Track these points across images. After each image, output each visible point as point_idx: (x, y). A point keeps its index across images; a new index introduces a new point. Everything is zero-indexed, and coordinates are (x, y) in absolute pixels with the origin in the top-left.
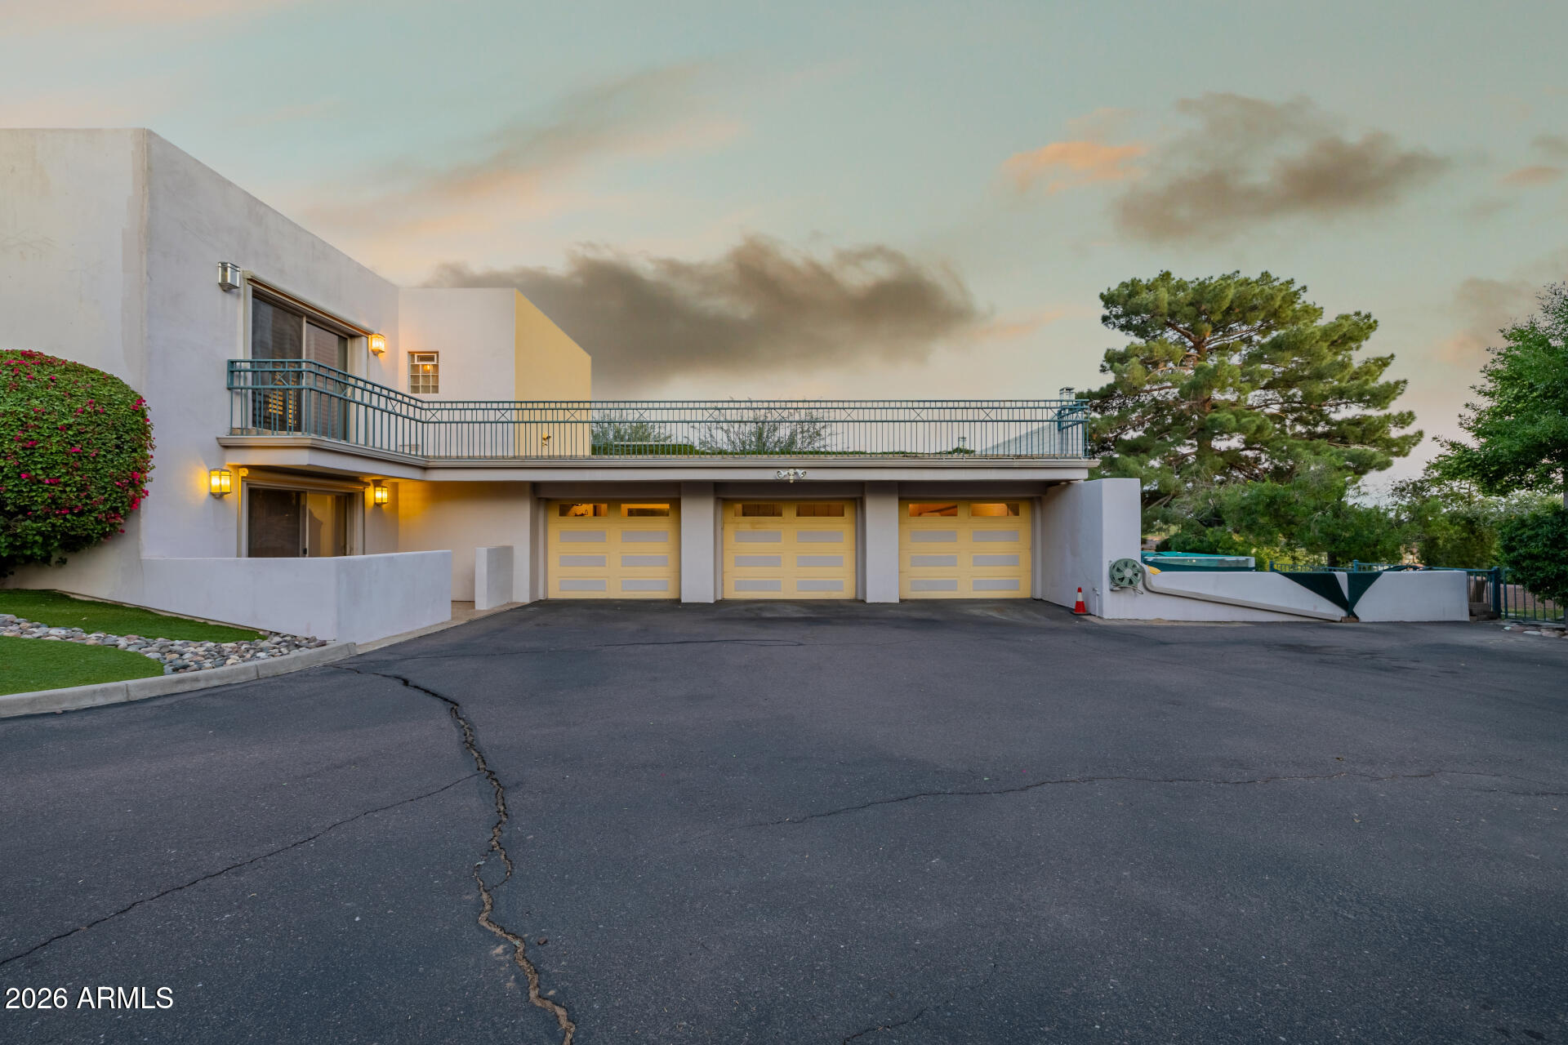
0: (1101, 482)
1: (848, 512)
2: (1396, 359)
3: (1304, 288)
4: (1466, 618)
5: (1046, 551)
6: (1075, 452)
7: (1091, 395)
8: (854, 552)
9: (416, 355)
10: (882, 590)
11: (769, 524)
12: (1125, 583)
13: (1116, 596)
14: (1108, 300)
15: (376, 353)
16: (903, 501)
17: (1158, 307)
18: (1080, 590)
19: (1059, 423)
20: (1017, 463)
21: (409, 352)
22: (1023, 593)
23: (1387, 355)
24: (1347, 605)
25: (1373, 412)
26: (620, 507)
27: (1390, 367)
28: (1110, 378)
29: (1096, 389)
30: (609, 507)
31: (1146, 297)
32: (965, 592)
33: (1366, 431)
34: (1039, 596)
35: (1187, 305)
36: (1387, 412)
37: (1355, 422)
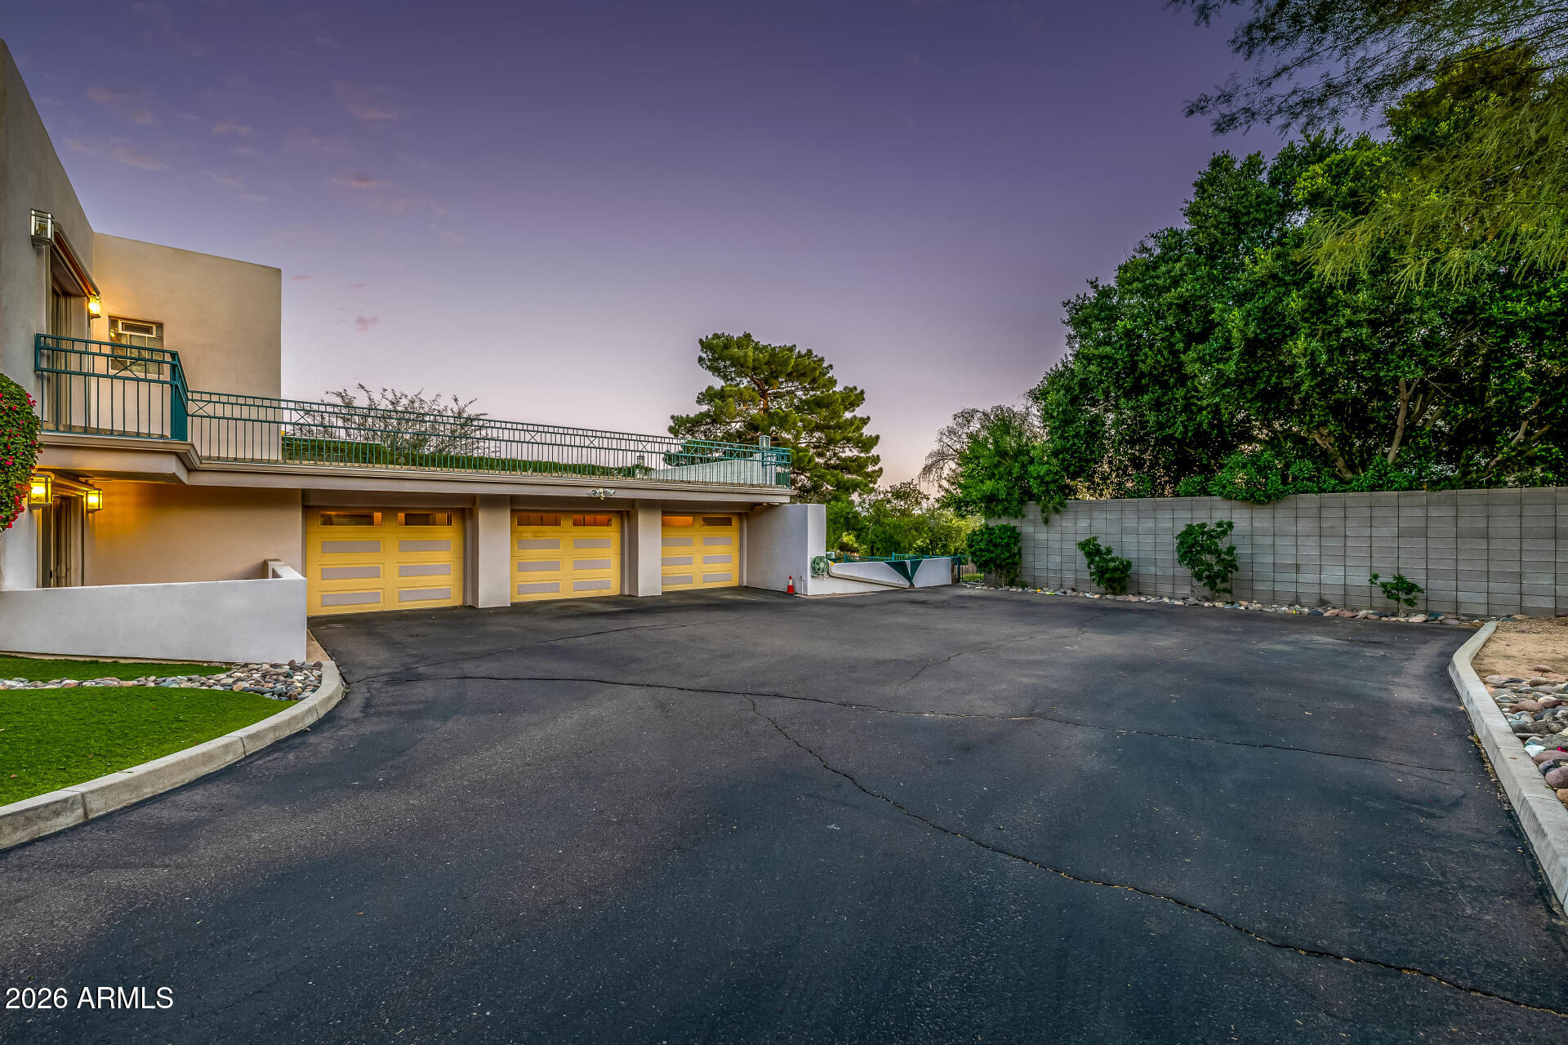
1: (615, 524)
3: (831, 366)
4: (950, 583)
5: (751, 550)
6: (768, 483)
8: (619, 556)
9: (120, 322)
10: (649, 584)
11: (548, 532)
12: (820, 572)
13: (816, 581)
14: (705, 345)
15: (92, 316)
16: (665, 513)
17: (746, 362)
18: (790, 578)
19: (763, 463)
21: (109, 317)
22: (734, 582)
24: (910, 579)
25: (863, 455)
26: (397, 516)
28: (704, 408)
29: (692, 415)
30: (383, 516)
31: (735, 351)
32: (698, 584)
33: (857, 466)
34: (745, 584)
35: (765, 364)
36: (869, 455)
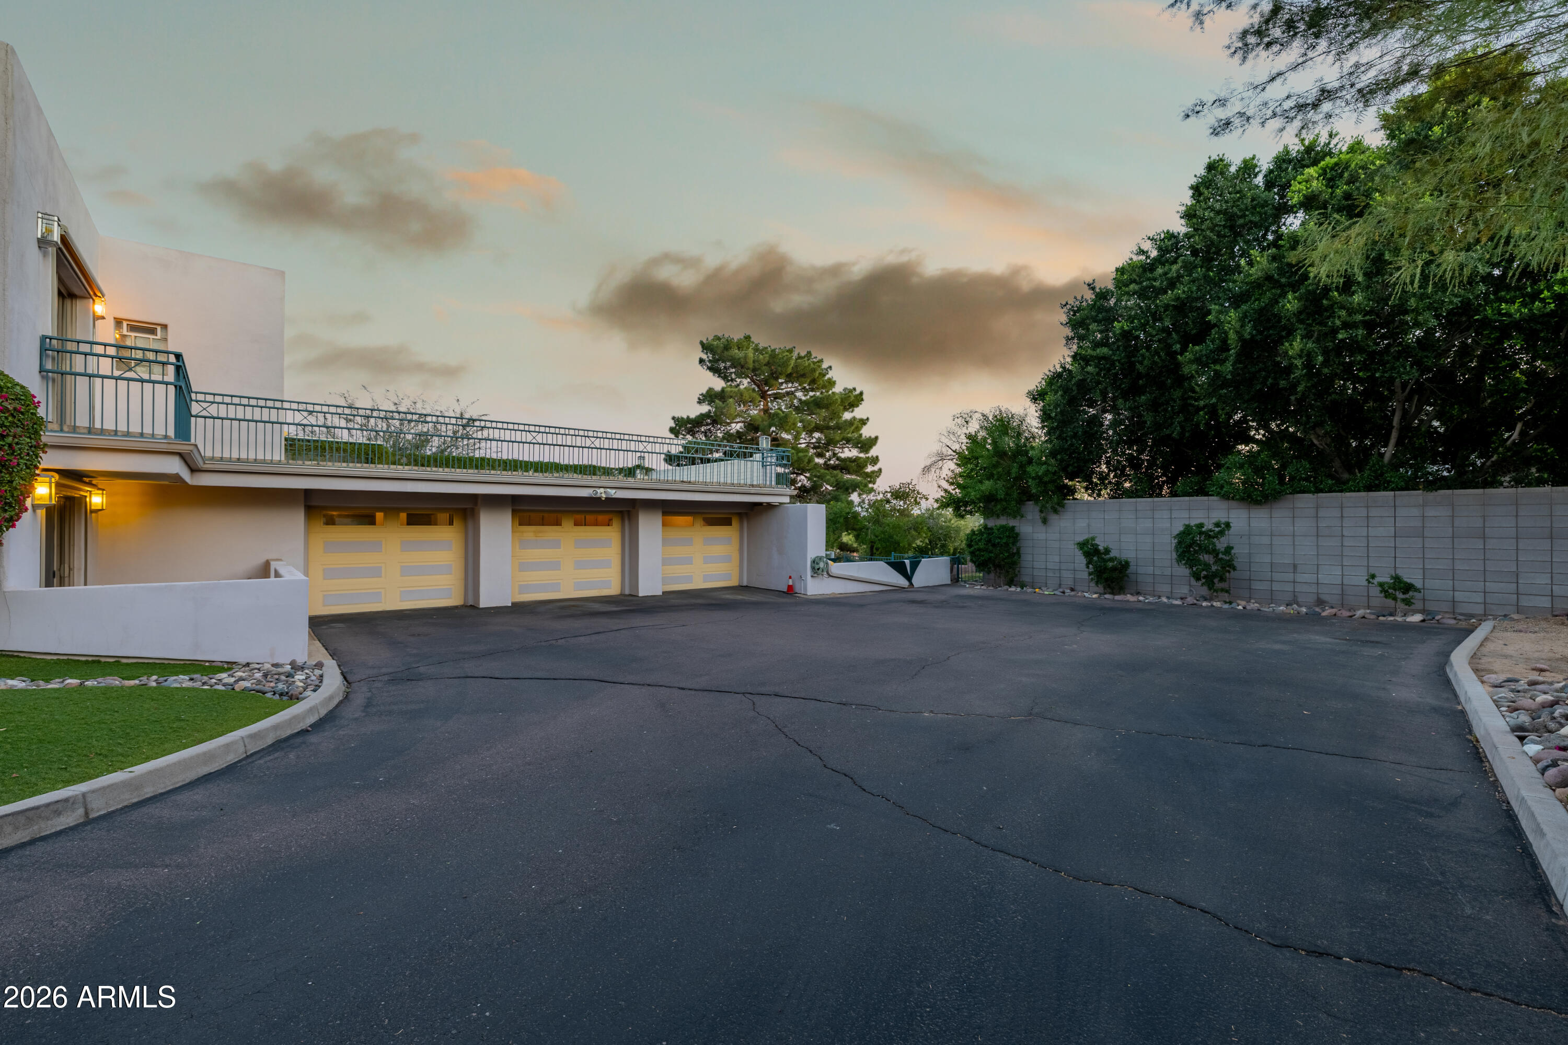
0: (807, 506)
1: (616, 524)
2: (870, 420)
3: (830, 368)
4: (949, 582)
5: (751, 549)
6: (768, 483)
7: (689, 420)
8: (620, 556)
9: (125, 324)
10: (649, 584)
11: (550, 532)
12: (820, 571)
13: (816, 581)
14: (706, 347)
15: (97, 318)
16: (665, 513)
17: (746, 363)
18: (790, 577)
19: (763, 463)
20: (753, 490)
21: (115, 318)
22: (734, 582)
23: (865, 418)
24: (909, 578)
25: (862, 455)
26: (398, 516)
27: (867, 425)
28: (705, 408)
29: (693, 416)
30: (385, 516)
31: (735, 352)
32: (698, 583)
34: (745, 584)
35: (765, 365)
36: (867, 455)
37: (850, 460)
